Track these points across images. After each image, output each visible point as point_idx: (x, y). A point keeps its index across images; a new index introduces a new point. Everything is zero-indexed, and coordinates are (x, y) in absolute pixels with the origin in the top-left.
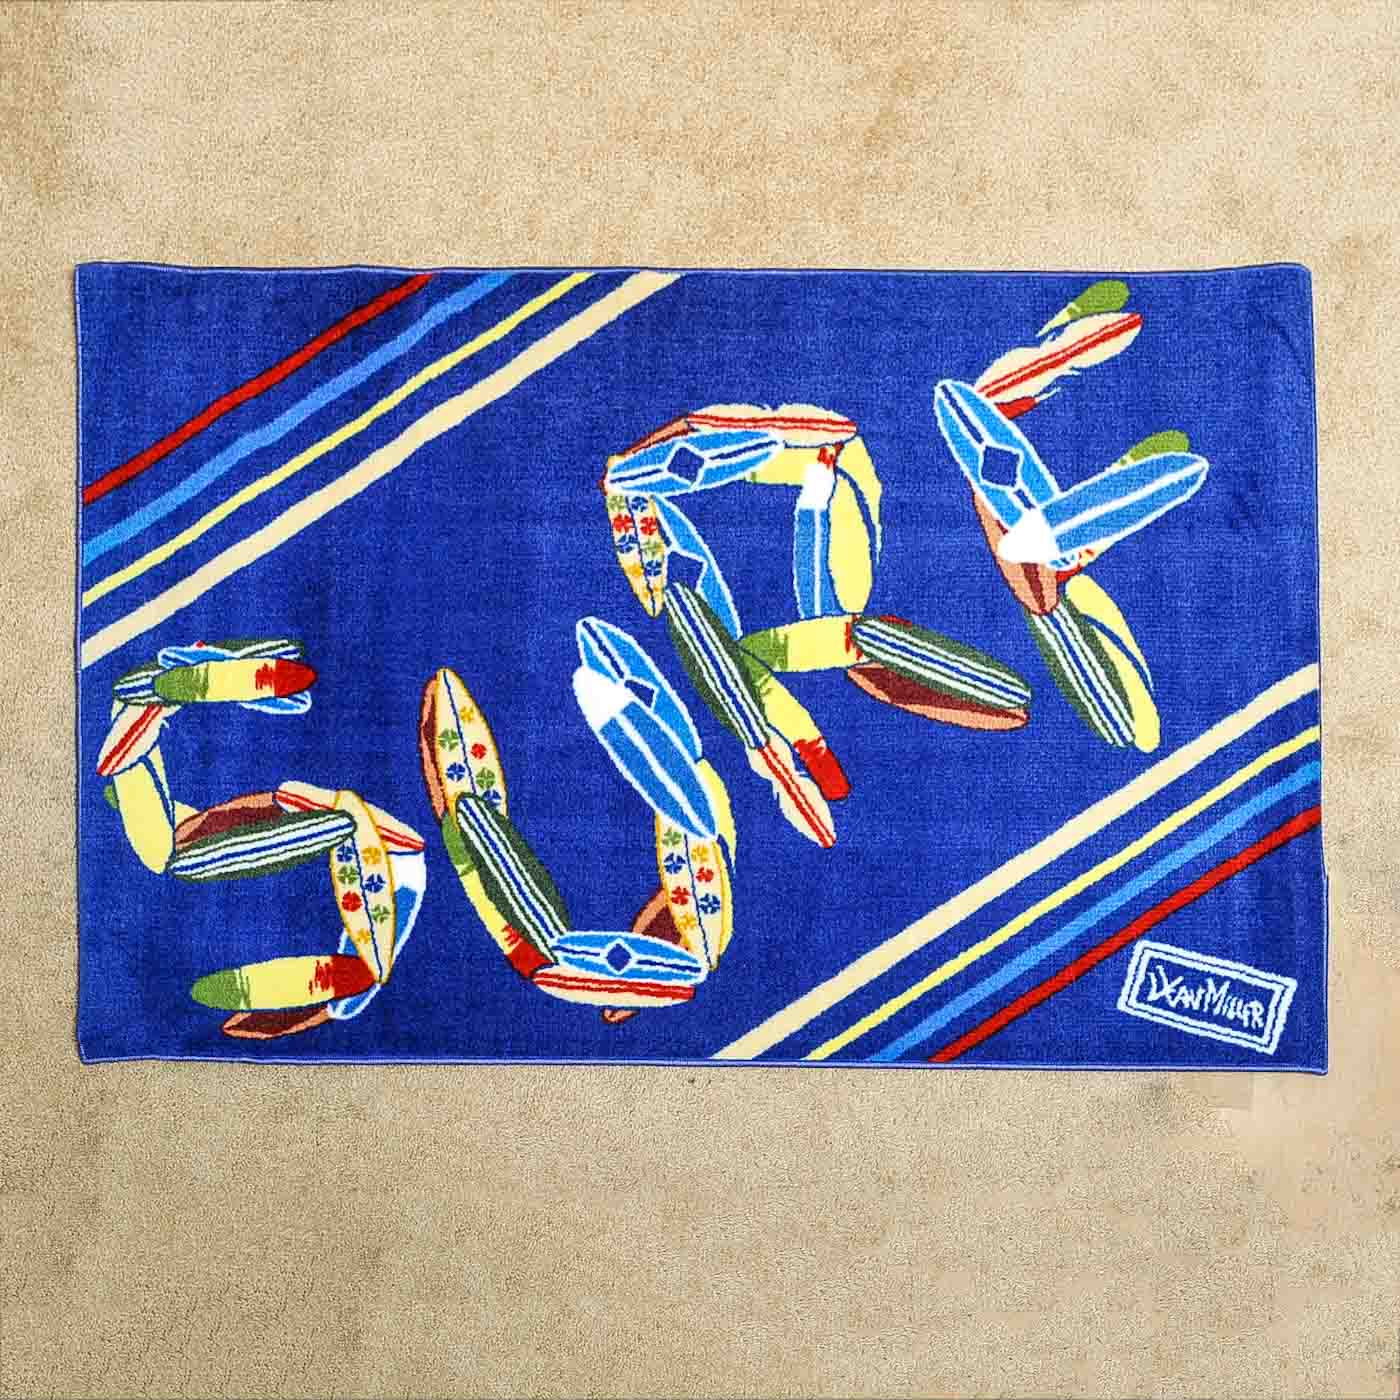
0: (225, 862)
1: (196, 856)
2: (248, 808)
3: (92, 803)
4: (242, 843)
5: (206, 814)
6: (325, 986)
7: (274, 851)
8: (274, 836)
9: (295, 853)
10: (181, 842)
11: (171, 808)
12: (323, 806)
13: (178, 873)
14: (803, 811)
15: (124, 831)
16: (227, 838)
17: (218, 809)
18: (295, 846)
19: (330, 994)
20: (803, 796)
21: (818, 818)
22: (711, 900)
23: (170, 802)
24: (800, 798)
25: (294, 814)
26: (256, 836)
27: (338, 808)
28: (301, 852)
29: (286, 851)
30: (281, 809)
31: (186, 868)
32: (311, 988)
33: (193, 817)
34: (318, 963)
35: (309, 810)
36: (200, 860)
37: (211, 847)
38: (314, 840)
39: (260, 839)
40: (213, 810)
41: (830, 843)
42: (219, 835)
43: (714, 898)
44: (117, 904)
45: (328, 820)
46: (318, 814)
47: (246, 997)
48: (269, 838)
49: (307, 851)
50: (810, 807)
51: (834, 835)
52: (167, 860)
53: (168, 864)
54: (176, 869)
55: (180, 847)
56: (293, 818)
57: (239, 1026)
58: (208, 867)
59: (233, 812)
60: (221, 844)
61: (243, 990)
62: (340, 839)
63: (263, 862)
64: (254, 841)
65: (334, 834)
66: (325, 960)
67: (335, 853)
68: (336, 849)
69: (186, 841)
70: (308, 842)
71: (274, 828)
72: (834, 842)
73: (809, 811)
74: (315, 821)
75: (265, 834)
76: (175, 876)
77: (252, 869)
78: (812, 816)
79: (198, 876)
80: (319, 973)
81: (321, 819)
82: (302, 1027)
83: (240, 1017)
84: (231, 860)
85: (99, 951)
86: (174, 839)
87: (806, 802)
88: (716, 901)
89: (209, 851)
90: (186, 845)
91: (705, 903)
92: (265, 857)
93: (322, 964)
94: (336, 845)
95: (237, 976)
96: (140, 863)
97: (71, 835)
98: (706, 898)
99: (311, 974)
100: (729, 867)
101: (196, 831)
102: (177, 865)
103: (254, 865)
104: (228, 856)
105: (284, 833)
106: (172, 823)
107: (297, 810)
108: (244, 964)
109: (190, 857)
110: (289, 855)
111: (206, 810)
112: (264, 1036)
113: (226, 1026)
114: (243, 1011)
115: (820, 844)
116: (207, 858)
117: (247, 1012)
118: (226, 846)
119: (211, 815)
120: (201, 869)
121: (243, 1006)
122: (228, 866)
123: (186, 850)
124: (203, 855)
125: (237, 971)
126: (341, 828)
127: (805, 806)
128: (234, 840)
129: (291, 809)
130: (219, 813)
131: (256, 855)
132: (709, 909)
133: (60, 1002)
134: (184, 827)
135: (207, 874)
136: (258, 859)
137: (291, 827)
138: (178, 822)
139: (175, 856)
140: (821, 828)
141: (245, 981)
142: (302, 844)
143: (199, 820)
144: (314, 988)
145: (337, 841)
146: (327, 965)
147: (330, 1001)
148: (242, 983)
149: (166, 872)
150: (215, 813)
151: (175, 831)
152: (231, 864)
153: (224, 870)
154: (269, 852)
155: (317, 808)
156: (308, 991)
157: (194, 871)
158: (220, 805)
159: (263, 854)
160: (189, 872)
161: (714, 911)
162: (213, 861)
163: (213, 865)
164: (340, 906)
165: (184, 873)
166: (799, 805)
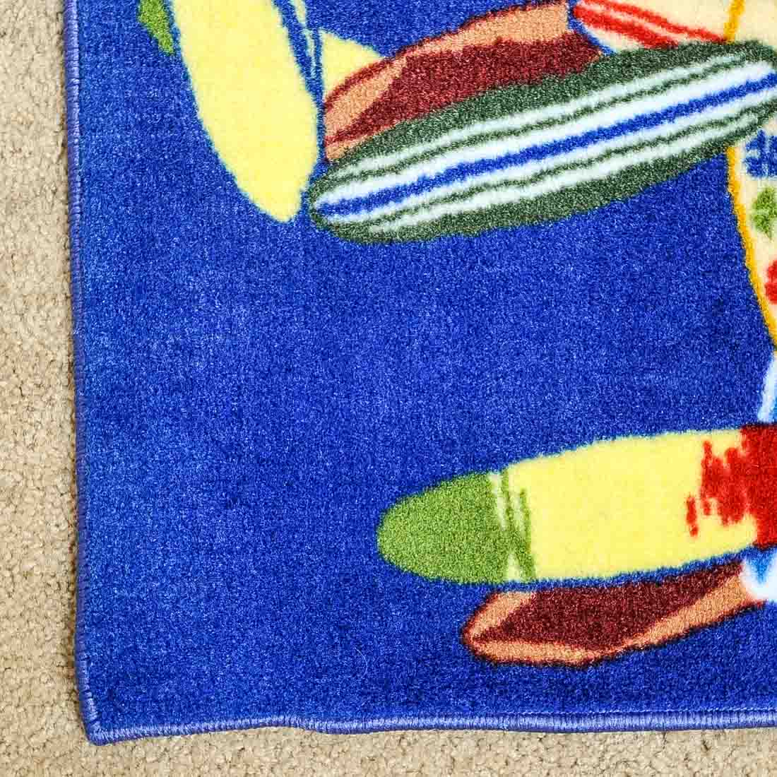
0: (458, 186)
1: (380, 172)
2: (511, 45)
3: (110, 41)
4: (498, 135)
5: (400, 64)
6: (731, 512)
7: (579, 154)
8: (577, 116)
9: (633, 159)
10: (340, 137)
11: (310, 51)
12: (701, 33)
13: (336, 219)
15: (193, 111)
16: (459, 123)
17: (431, 48)
18: (631, 138)
19: (745, 532)
23: (307, 33)
25: (627, 54)
26: (531, 116)
27: (740, 36)
28: (648, 155)
29: (608, 154)
30: (592, 45)
31: (355, 205)
32: (691, 517)
33: (367, 74)
34: (707, 447)
35: (666, 46)
36: (389, 182)
37: (419, 149)
38: (682, 123)
39: (540, 125)
40: (418, 52)
42: (438, 119)
44: (180, 302)
45: (715, 69)
46: (685, 56)
47: (522, 548)
48: (566, 119)
49: (664, 152)
52: (304, 186)
53: (307, 196)
54: (327, 209)
55: (335, 151)
56: (627, 67)
57: (508, 630)
58: (411, 201)
59: (473, 52)
60: (445, 139)
61: (512, 529)
62: (753, 118)
63: (551, 185)
64: (527, 129)
65: (733, 107)
66: (727, 440)
67: (739, 154)
68: (741, 144)
69: (352, 132)
70: (666, 129)
71: (577, 94)
74: (681, 72)
75: (555, 111)
76: (328, 227)
77: (524, 203)
79: (386, 227)
80: (712, 477)
81: (698, 68)
82: (674, 625)
83: (507, 605)
84: (471, 181)
85: (138, 437)
86: (321, 129)
89: (414, 160)
90: (352, 144)
92: (553, 172)
93: (720, 449)
94: (742, 133)
95: (496, 490)
96: (235, 196)
97: (53, 122)
99: (692, 482)
101: (376, 107)
102: (332, 197)
103: (531, 192)
104: (462, 171)
105: (600, 106)
106: (315, 87)
107: (633, 45)
108: (508, 461)
109: (364, 175)
110: (616, 165)
111: (401, 51)
112: (577, 655)
113: (475, 632)
114: (514, 586)
116: (410, 176)
117: (522, 587)
118: (456, 145)
119: (412, 65)
120: (391, 208)
121: (513, 573)
122: (464, 197)
123: (351, 157)
124: (395, 169)
125: (494, 478)
126: (752, 87)
128: (478, 128)
129: (616, 43)
130: (438, 59)
131: (532, 167)
133: (27, 575)
134: (345, 98)
135: (407, 220)
136: (538, 177)
137: (620, 90)
138: (331, 80)
139: (324, 172)
141: (515, 503)
142: (646, 134)
143: (383, 81)
144: (702, 520)
145: (745, 122)
146: (731, 454)
147: (748, 553)
148: (509, 510)
149: (306, 216)
150: (423, 59)
151: (324, 108)
152: (471, 193)
153: (454, 208)
154: (563, 158)
155: (683, 39)
156: (685, 527)
157: (377, 213)
158: (437, 37)
159: (549, 162)
160: (362, 216)
162: (424, 184)
163: (426, 197)
164: (761, 293)
165: (351, 218)
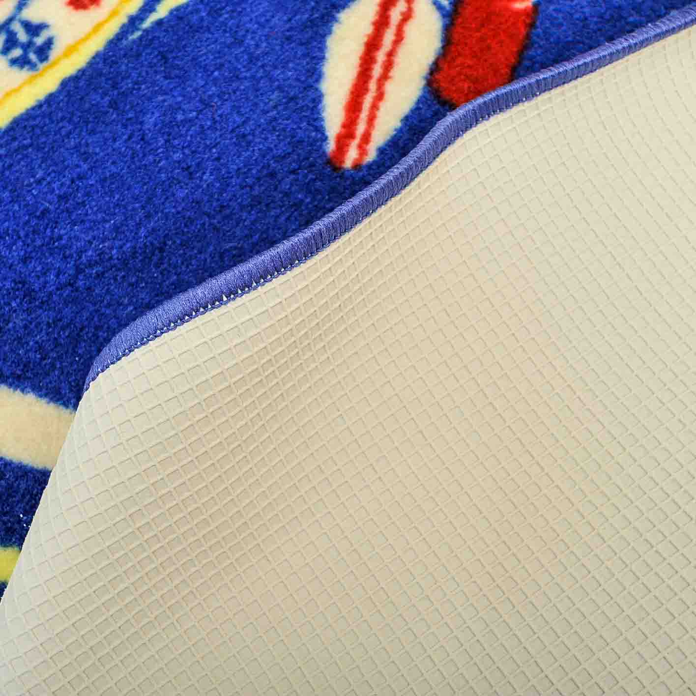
14: (367, 60)
20: (399, 37)
21: (380, 96)
22: (39, 41)
24: (389, 37)
41: (348, 163)
43: (49, 43)
50: (388, 65)
51: (371, 155)
72: (357, 166)
73: (377, 70)
78: (372, 86)
87: (391, 54)
88: (44, 52)
91: (22, 36)
98: (34, 29)
100: (134, 21)
115: (331, 146)
127: (381, 56)
132: (17, 52)
140: (364, 115)
161: (22, 62)
166: (372, 45)
